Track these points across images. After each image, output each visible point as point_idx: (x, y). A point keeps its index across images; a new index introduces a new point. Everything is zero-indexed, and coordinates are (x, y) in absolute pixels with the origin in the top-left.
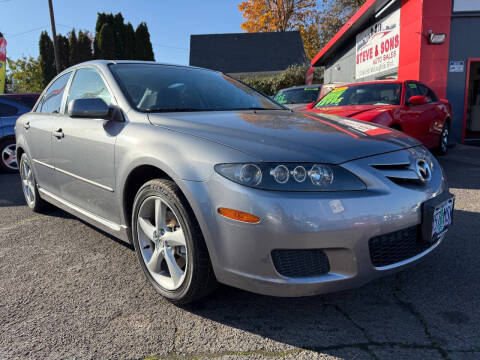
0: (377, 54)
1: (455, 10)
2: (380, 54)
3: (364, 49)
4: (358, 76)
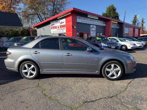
0: (58, 28)
1: (77, 21)
3: (54, 26)
4: (52, 33)
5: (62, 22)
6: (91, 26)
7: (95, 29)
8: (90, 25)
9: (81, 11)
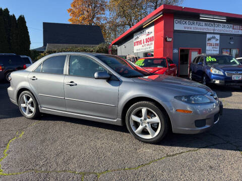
0: (144, 43)
1: (175, 29)
2: (145, 43)
3: (138, 40)
4: (135, 51)
5: (148, 33)
6: (208, 36)
7: (218, 42)
8: (206, 33)
9: (181, 10)
